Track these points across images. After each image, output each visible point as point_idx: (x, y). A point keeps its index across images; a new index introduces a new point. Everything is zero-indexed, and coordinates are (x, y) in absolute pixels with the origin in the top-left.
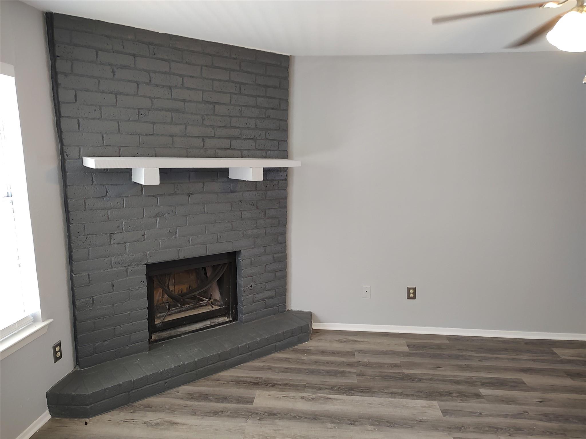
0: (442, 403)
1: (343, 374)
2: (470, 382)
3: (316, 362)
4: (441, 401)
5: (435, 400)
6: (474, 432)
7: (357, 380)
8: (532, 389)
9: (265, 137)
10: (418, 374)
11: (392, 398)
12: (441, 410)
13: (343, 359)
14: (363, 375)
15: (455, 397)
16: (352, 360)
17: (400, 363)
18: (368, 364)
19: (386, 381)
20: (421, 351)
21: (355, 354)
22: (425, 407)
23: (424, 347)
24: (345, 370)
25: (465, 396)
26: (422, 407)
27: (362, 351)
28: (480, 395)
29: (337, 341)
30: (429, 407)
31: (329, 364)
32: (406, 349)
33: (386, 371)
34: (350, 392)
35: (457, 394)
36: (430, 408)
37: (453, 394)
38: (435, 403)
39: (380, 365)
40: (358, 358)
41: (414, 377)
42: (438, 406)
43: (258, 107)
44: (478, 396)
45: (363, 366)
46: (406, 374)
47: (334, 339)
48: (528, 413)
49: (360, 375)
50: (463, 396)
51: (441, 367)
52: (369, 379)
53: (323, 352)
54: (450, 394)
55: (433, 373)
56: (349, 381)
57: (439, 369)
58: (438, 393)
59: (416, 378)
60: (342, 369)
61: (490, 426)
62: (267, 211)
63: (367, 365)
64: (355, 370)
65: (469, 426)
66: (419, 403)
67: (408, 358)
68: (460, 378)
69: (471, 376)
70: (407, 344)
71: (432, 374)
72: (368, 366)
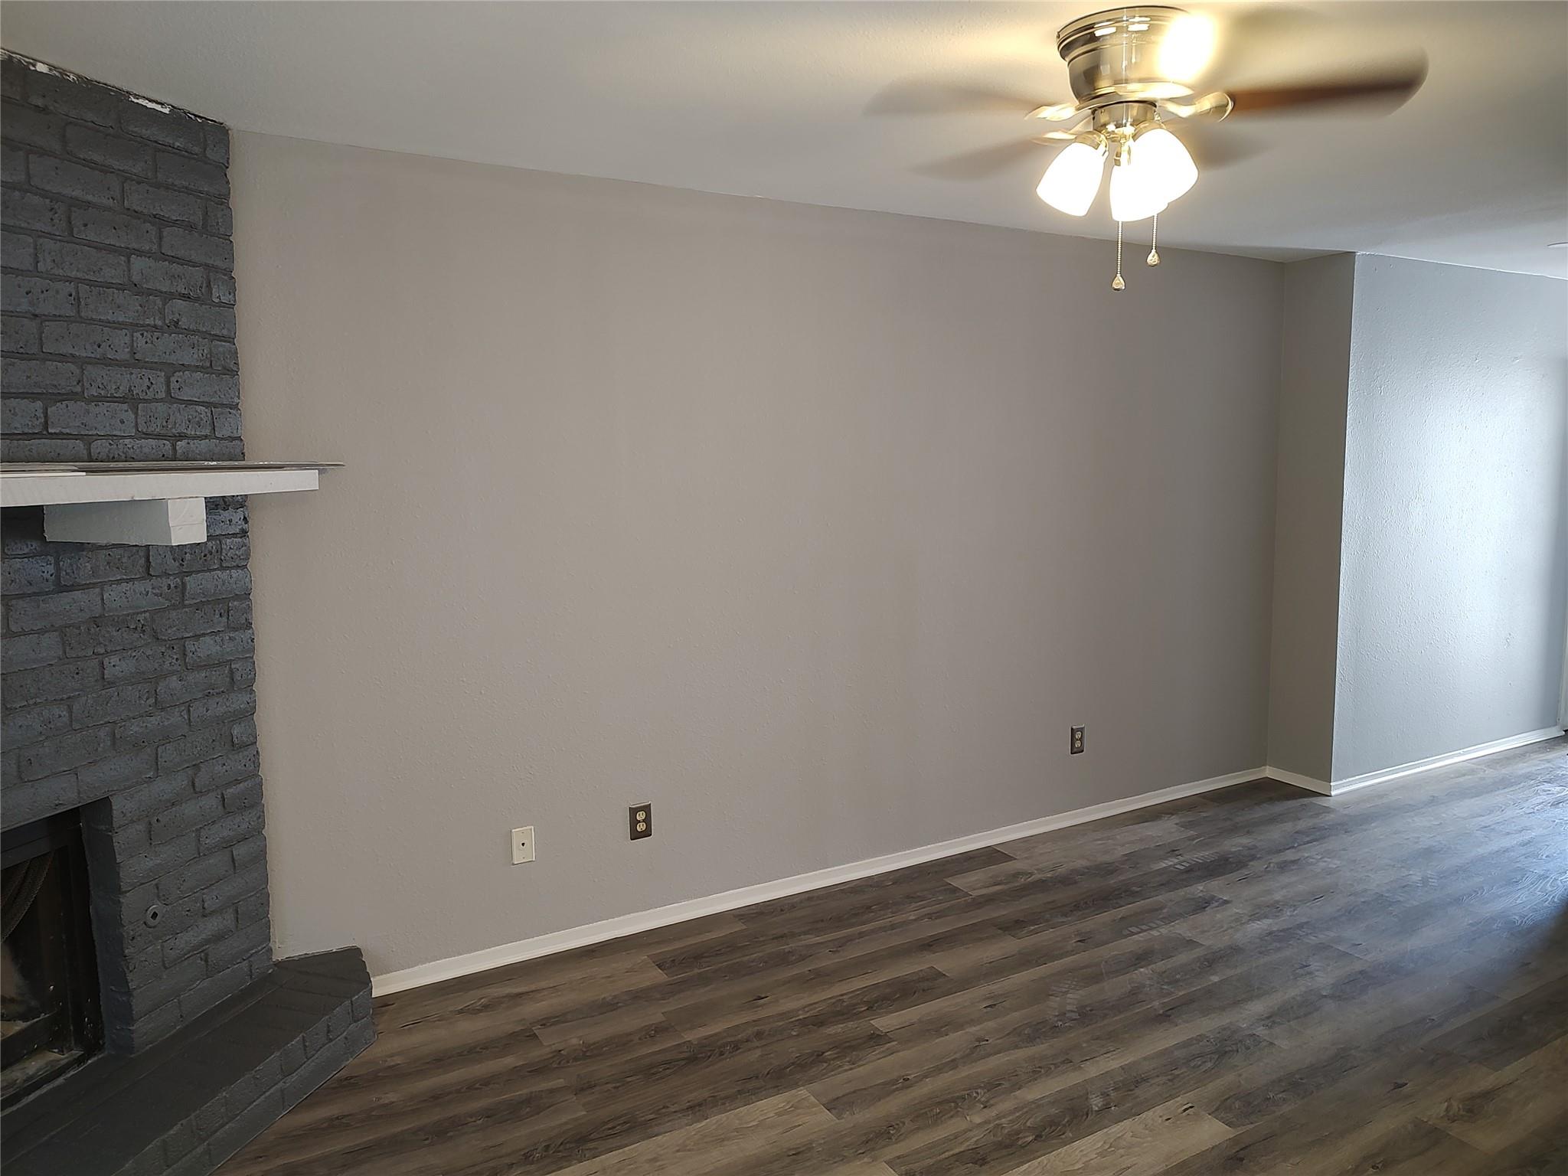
0: (816, 1086)
1: (533, 1105)
2: (842, 1012)
3: (436, 1098)
4: (811, 1081)
5: (795, 1085)
6: (918, 1129)
7: (584, 1105)
8: (964, 983)
9: (168, 392)
10: (725, 1031)
11: (699, 1121)
12: (823, 1105)
13: (509, 1061)
14: (591, 1087)
15: (833, 1059)
16: (535, 1054)
17: (664, 1019)
18: (585, 1052)
19: (658, 1079)
20: (696, 971)
21: (535, 1034)
22: (785, 1112)
23: (696, 956)
24: (534, 1089)
25: (853, 1048)
26: (779, 1114)
27: (548, 1018)
28: (878, 1035)
29: (461, 1012)
30: (795, 1107)
31: (477, 1089)
32: (658, 976)
33: (645, 1051)
34: (584, 1148)
35: (835, 1052)
36: (799, 1111)
37: (826, 1054)
38: (802, 1092)
39: (621, 1043)
40: (551, 1041)
41: (719, 1043)
42: (812, 1097)
43: (135, 288)
44: (876, 1039)
45: (576, 1059)
46: (696, 1043)
47: (451, 1009)
48: (987, 1040)
49: (582, 1090)
50: (848, 1049)
51: (763, 996)
52: (613, 1090)
53: (441, 1060)
54: (818, 1057)
55: (755, 1017)
56: (564, 1118)
57: (762, 1001)
58: (793, 1064)
59: (725, 1045)
60: (525, 1091)
61: (938, 1100)
62: (190, 646)
63: (589, 1053)
64: (562, 1080)
65: (903, 1120)
66: (768, 1106)
67: (676, 997)
68: (816, 1008)
69: (838, 996)
70: (654, 962)
71: (754, 1021)
72: (590, 1057)
